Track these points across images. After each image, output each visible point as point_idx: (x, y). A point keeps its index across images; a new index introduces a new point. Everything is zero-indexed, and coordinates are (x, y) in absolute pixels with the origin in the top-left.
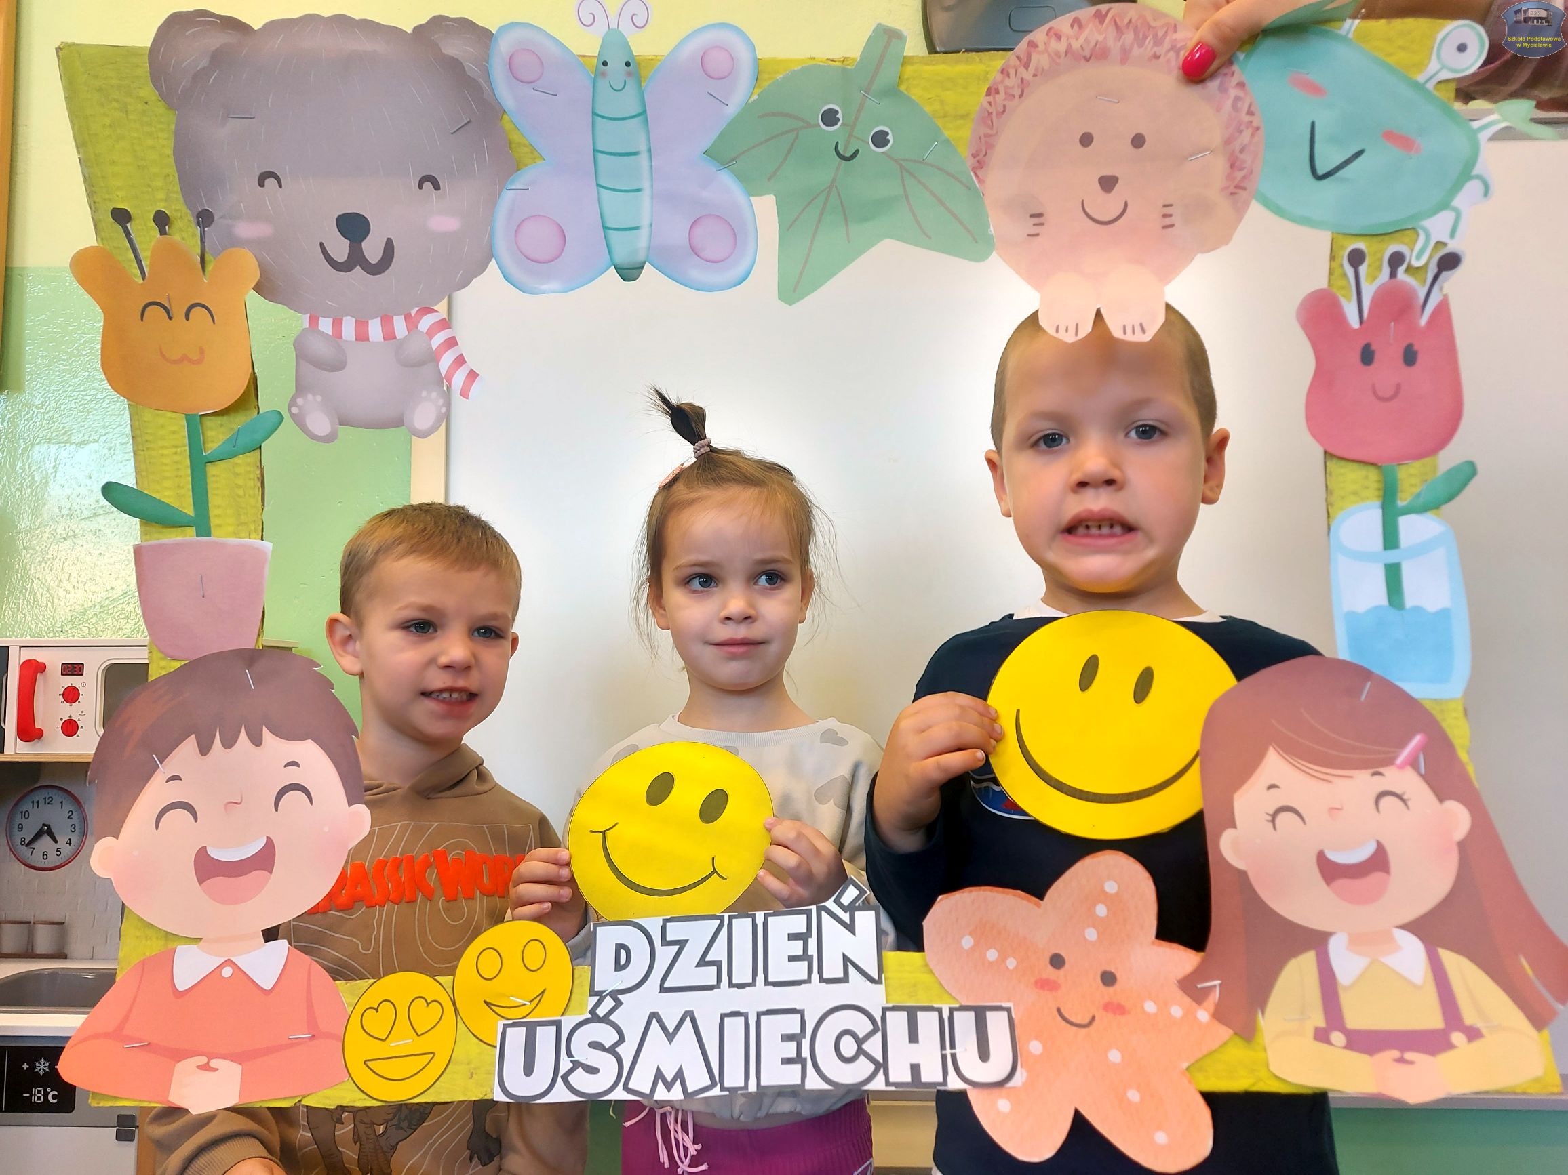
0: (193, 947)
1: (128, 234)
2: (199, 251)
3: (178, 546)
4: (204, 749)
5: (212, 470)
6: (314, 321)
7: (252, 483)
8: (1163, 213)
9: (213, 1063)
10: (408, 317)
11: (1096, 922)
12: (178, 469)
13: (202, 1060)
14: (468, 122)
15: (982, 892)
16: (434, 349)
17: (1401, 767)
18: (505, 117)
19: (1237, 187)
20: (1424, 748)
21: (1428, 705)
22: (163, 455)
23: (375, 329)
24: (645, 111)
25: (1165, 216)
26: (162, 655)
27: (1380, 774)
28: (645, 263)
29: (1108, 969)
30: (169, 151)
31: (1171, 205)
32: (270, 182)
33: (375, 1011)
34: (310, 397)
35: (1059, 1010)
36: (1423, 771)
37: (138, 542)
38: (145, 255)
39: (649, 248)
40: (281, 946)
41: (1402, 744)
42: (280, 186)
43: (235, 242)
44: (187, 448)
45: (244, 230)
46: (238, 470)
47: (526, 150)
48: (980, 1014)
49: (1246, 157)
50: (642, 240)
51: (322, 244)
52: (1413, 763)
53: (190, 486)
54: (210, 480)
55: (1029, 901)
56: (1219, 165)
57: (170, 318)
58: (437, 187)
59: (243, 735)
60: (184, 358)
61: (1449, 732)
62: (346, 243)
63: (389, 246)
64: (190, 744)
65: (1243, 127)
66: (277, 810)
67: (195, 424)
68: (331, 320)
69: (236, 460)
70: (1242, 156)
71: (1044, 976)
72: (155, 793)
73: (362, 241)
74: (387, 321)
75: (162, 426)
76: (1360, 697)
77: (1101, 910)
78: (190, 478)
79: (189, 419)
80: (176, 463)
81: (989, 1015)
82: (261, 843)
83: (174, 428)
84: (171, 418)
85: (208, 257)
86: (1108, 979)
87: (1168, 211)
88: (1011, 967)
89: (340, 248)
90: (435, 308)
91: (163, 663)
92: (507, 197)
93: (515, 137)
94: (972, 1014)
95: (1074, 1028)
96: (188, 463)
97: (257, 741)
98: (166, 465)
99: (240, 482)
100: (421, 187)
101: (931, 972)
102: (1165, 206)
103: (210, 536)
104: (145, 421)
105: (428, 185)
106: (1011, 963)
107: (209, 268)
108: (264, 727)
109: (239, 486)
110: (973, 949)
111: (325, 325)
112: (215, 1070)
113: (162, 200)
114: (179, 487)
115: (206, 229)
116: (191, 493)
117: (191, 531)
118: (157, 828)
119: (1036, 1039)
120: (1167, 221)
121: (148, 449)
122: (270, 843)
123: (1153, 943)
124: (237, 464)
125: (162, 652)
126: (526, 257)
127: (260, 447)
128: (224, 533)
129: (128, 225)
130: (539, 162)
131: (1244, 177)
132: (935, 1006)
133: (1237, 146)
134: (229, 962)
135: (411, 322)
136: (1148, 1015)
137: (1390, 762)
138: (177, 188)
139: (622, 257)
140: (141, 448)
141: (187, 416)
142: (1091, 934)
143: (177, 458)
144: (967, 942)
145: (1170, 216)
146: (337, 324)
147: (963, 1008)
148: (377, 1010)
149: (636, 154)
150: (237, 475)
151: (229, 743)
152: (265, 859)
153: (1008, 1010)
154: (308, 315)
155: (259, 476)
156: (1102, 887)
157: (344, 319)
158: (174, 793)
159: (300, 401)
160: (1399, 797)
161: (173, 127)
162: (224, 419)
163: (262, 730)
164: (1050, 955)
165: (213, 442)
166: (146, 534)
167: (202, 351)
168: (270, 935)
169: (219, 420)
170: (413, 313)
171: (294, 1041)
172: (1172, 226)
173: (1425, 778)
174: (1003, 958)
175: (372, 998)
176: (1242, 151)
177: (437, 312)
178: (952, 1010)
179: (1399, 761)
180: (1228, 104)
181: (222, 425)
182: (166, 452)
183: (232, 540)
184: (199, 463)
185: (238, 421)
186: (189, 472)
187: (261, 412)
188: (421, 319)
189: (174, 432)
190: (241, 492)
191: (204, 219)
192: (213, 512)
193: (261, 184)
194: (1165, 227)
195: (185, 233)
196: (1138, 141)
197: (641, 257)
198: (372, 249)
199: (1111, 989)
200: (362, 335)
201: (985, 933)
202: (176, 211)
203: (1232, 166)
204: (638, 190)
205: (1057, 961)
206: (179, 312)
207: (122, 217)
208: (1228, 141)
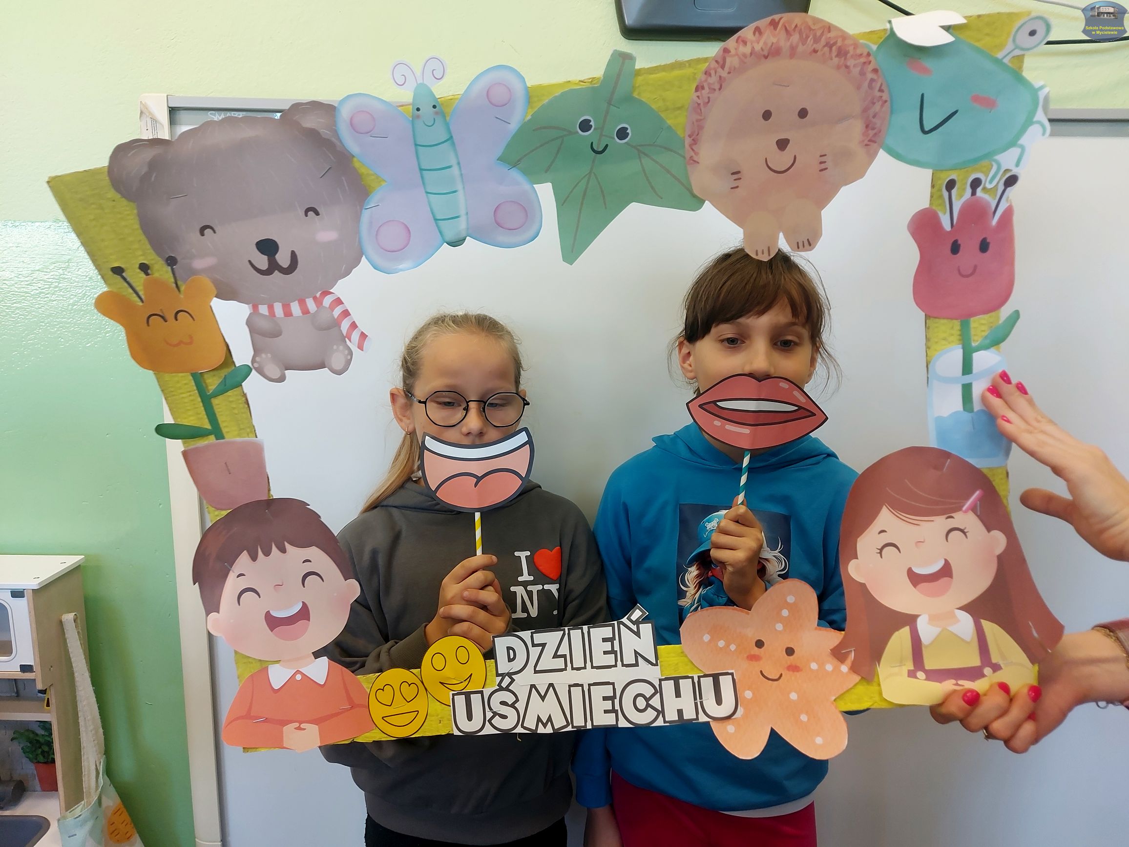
0: (277, 665)
1: (125, 279)
2: (173, 280)
3: (207, 447)
4: (254, 558)
5: (215, 402)
6: (255, 308)
7: (241, 406)
8: (819, 162)
9: (303, 726)
10: (315, 298)
11: (781, 620)
12: (194, 404)
13: (297, 725)
14: (329, 169)
15: (714, 610)
16: (336, 317)
17: (966, 512)
18: (355, 159)
19: (870, 141)
20: (981, 499)
21: (985, 471)
22: (183, 398)
23: (295, 308)
24: (451, 137)
25: (821, 163)
26: (213, 509)
27: (952, 517)
28: (466, 237)
29: (789, 646)
30: (137, 226)
31: (825, 155)
32: (208, 232)
33: (382, 691)
34: (263, 356)
35: (761, 672)
36: (979, 514)
37: (183, 449)
38: (140, 289)
39: (468, 229)
40: (324, 660)
41: (967, 498)
42: (215, 232)
43: (194, 272)
44: (196, 391)
45: (199, 264)
46: (231, 399)
47: (373, 177)
48: (716, 678)
49: (877, 122)
50: (462, 225)
51: (250, 262)
52: (973, 509)
53: (204, 413)
54: (215, 408)
55: (742, 612)
56: (858, 126)
57: (166, 321)
58: (317, 213)
59: (274, 548)
60: (180, 343)
61: (997, 487)
62: (265, 258)
63: (294, 255)
64: (244, 557)
65: (875, 101)
66: (304, 587)
67: (198, 378)
68: (266, 306)
69: (229, 393)
70: (874, 120)
71: (752, 653)
72: (232, 585)
73: (275, 255)
74: (302, 303)
75: (178, 382)
76: (943, 469)
77: (785, 613)
78: (203, 408)
79: (194, 375)
80: (192, 400)
81: (720, 677)
82: (300, 605)
83: (185, 382)
84: (182, 377)
85: (179, 283)
86: (790, 651)
87: (823, 159)
88: (733, 650)
89: (262, 261)
90: (331, 291)
91: (217, 513)
92: (366, 215)
93: (363, 170)
94: (711, 678)
95: (770, 681)
96: (199, 399)
97: (283, 550)
98: (187, 403)
99: (234, 406)
100: (306, 215)
101: (686, 656)
102: (821, 156)
103: (223, 438)
104: (167, 381)
105: (311, 213)
106: (733, 647)
107: (182, 288)
108: (286, 544)
109: (234, 408)
110: (710, 641)
111: (263, 310)
112: (305, 729)
113: (141, 255)
114: (198, 414)
115: (174, 267)
116: (206, 416)
117: (212, 439)
118: (239, 604)
119: (748, 690)
120: (823, 166)
121: (174, 395)
122: (305, 606)
123: (816, 629)
124: (230, 396)
125: (215, 508)
126: (386, 251)
127: (241, 385)
128: (231, 434)
129: (124, 274)
130: (384, 184)
131: (875, 134)
132: (690, 675)
133: (871, 112)
134: (298, 672)
135: (318, 302)
136: (812, 670)
137: (959, 509)
138: (149, 247)
139: (450, 235)
140: (168, 395)
141: (191, 373)
142: (779, 627)
143: (192, 398)
144: (706, 638)
145: (825, 162)
146: (271, 308)
147: (706, 676)
148: (383, 690)
149: (449, 167)
150: (231, 402)
151: (267, 553)
152: (304, 613)
153: (732, 674)
154: (251, 305)
155: (245, 401)
156: (786, 601)
157: (275, 304)
158: (243, 583)
159: (258, 359)
160: (962, 531)
161: (135, 211)
162: (215, 372)
163: (284, 544)
164: (755, 640)
165: (212, 386)
166: (185, 443)
167: (191, 337)
168: (317, 654)
169: (211, 373)
170: (318, 295)
171: (343, 710)
172: (826, 169)
173: (980, 517)
174: (727, 645)
175: (380, 683)
176: (874, 117)
177: (333, 293)
178: (699, 677)
179: (964, 508)
180: (866, 84)
181: (214, 375)
182: (184, 395)
183: (238, 439)
184: (206, 400)
185: (224, 372)
186: (201, 404)
187: (237, 365)
188: (323, 299)
189: (186, 384)
190: (236, 411)
191: (171, 261)
192: (222, 425)
193: (202, 234)
194: (821, 170)
195: (161, 271)
196: (803, 113)
197: (463, 234)
198: (283, 259)
199: (791, 657)
200: (288, 313)
201: (717, 631)
202: (152, 259)
203: (867, 127)
204: (455, 192)
205: (760, 644)
206: (170, 316)
207: (118, 271)
208: (865, 110)
